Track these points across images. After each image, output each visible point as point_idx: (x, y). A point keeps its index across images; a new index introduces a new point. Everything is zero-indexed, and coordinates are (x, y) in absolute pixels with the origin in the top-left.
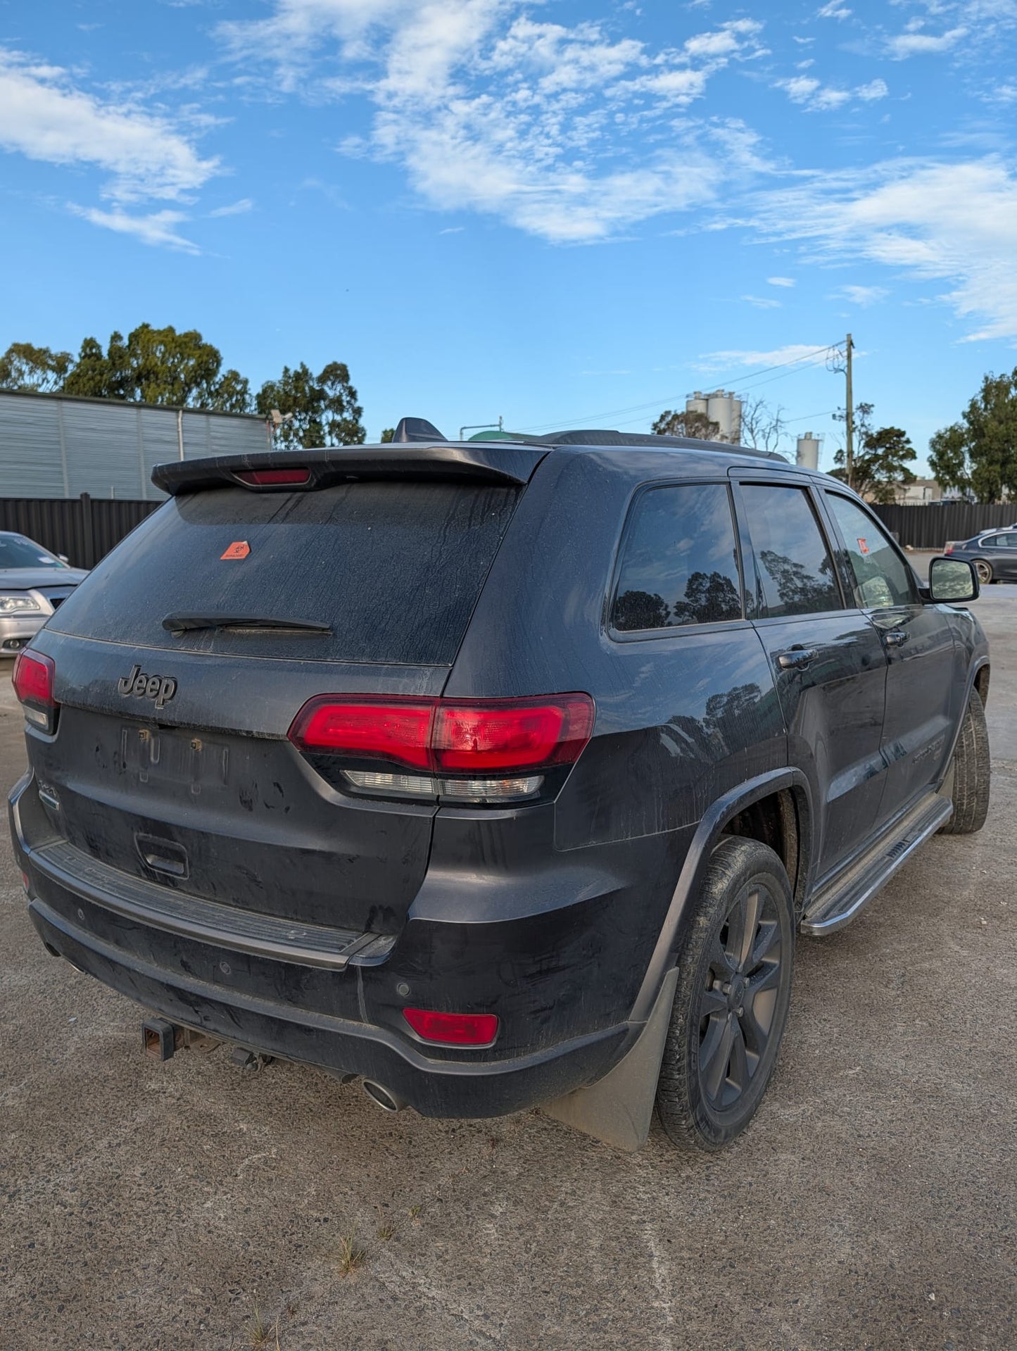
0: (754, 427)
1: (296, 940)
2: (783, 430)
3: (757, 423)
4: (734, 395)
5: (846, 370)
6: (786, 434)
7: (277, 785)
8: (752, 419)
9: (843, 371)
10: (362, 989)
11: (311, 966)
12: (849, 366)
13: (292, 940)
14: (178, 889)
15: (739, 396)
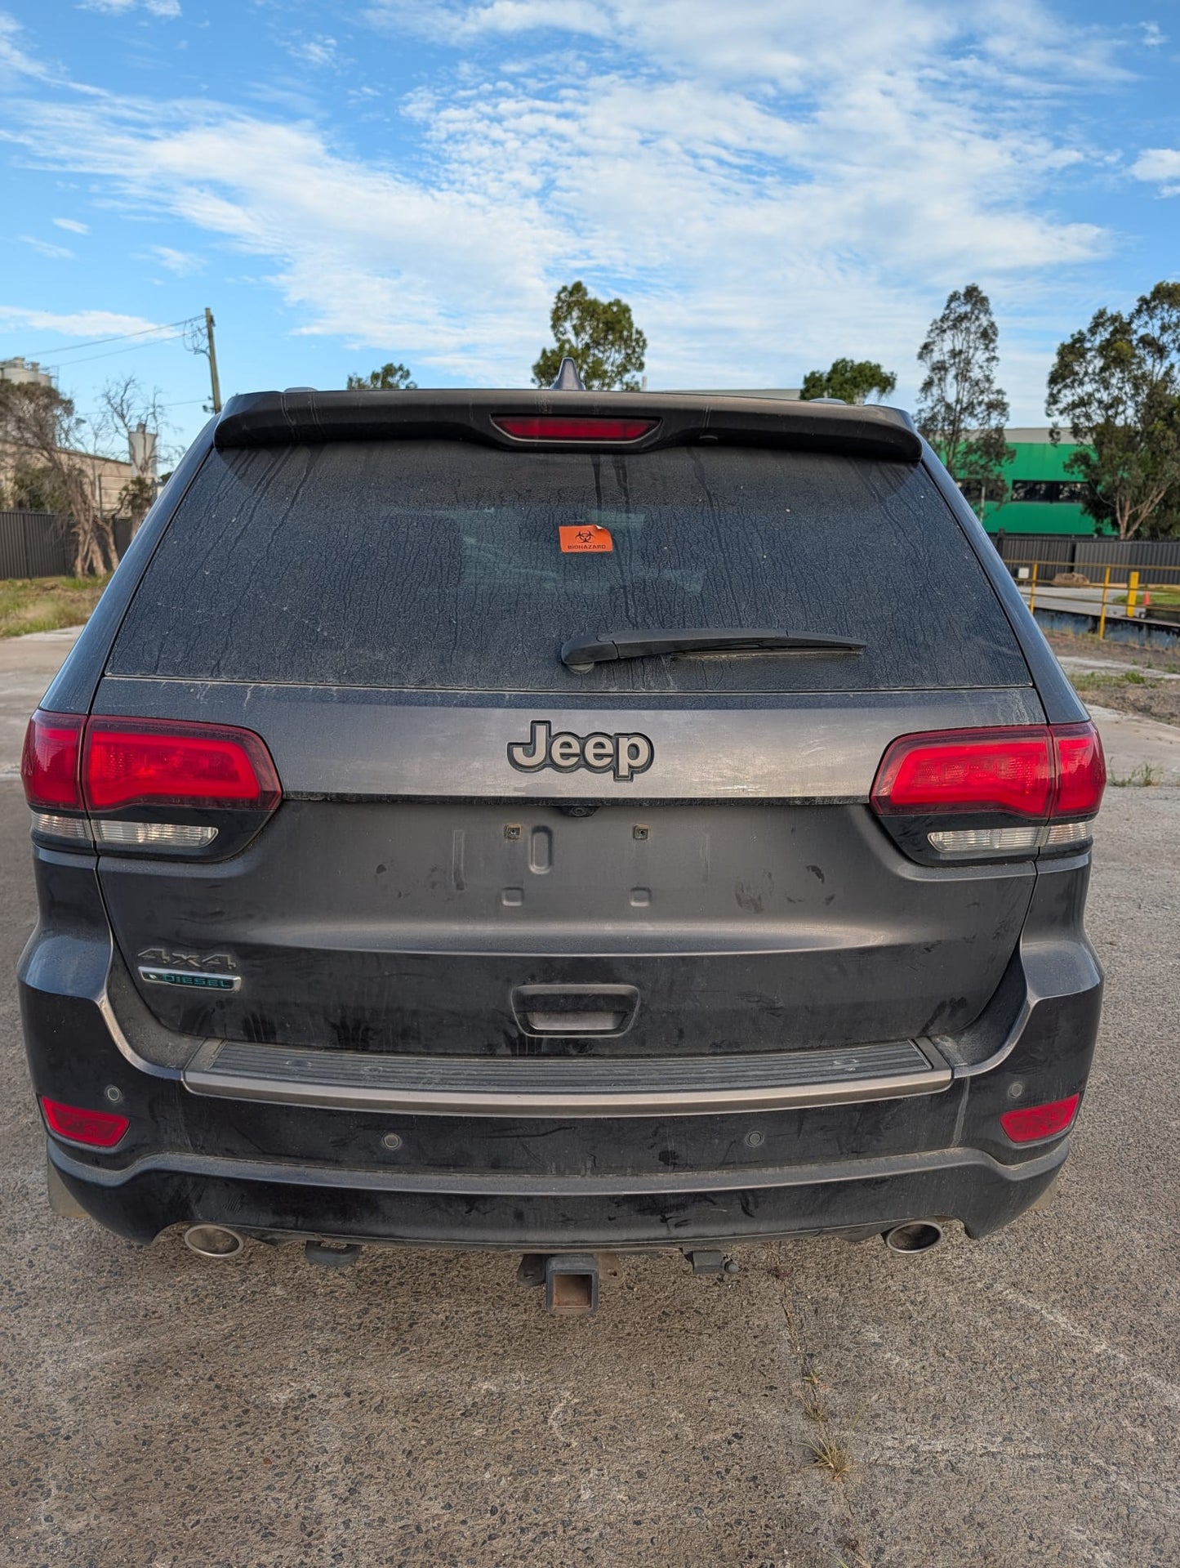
0: (125, 412)
1: (857, 1071)
2: (165, 419)
3: (129, 407)
4: (39, 367)
5: (208, 351)
6: (167, 424)
7: (815, 869)
8: (122, 401)
9: (204, 352)
10: (964, 1107)
11: (902, 1097)
12: (211, 347)
13: (853, 1072)
14: (594, 1056)
15: (47, 369)
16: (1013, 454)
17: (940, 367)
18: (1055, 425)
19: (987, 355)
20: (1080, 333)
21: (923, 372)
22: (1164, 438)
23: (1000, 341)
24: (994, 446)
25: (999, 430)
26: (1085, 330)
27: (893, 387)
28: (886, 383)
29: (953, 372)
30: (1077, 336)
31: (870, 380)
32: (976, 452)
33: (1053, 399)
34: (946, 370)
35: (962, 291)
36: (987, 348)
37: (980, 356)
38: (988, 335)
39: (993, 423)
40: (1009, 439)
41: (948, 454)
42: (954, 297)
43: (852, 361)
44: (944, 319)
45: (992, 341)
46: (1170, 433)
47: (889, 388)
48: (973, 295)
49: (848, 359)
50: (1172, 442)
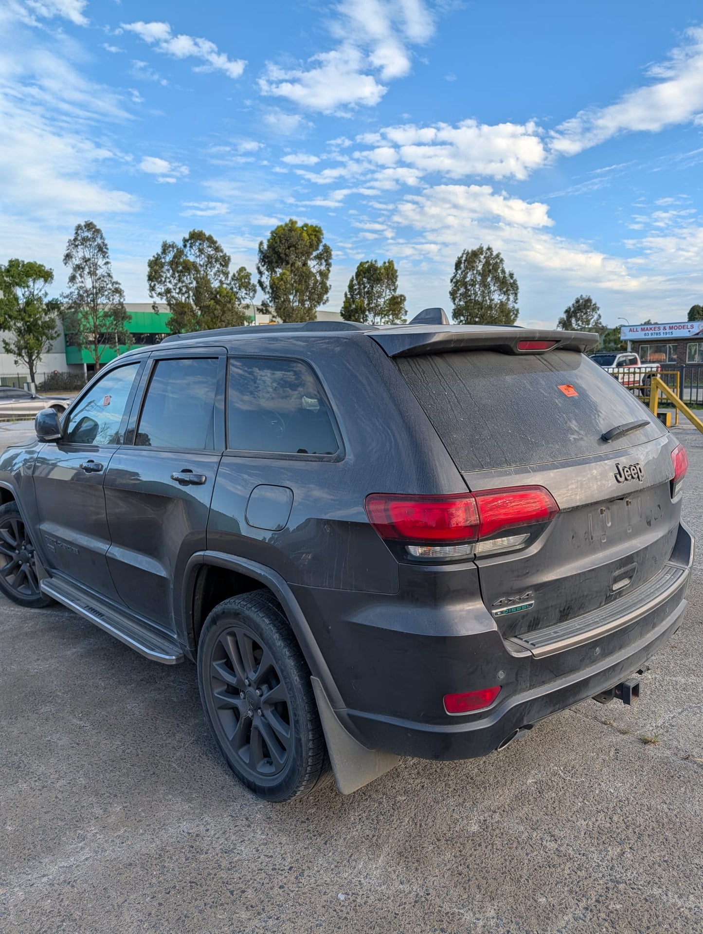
16: (130, 318)
17: (78, 267)
18: (155, 303)
19: (105, 261)
20: (158, 255)
21: (69, 270)
22: (215, 309)
23: (110, 253)
24: (119, 313)
25: (121, 304)
26: (160, 253)
27: (52, 278)
28: (47, 276)
29: (87, 270)
30: (156, 256)
31: (38, 273)
32: (110, 317)
33: (152, 289)
34: (83, 268)
35: (83, 224)
36: (104, 257)
37: (101, 262)
38: (102, 249)
39: (116, 301)
40: (129, 310)
41: (93, 318)
42: (79, 227)
43: (23, 262)
44: (76, 239)
45: (106, 253)
46: (218, 307)
47: (49, 279)
48: (89, 226)
49: (20, 260)
50: (219, 311)
